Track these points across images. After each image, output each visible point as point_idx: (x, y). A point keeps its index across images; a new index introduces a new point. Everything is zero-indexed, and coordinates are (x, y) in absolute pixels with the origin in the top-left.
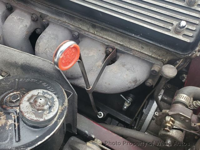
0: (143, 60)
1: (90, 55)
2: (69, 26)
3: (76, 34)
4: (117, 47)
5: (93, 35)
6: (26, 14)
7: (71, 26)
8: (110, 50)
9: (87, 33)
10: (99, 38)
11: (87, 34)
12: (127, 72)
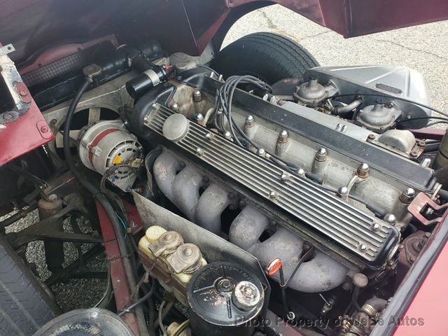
0: (340, 263)
1: (287, 249)
2: (267, 213)
3: (274, 223)
4: (315, 245)
5: (291, 227)
6: (223, 191)
7: (269, 214)
8: (308, 247)
9: (285, 224)
10: (297, 231)
11: (286, 226)
12: (322, 274)
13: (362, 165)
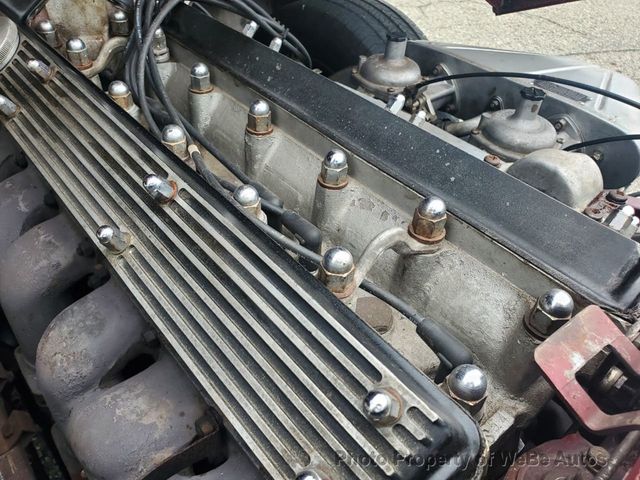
8: (207, 427)
13: (427, 201)
